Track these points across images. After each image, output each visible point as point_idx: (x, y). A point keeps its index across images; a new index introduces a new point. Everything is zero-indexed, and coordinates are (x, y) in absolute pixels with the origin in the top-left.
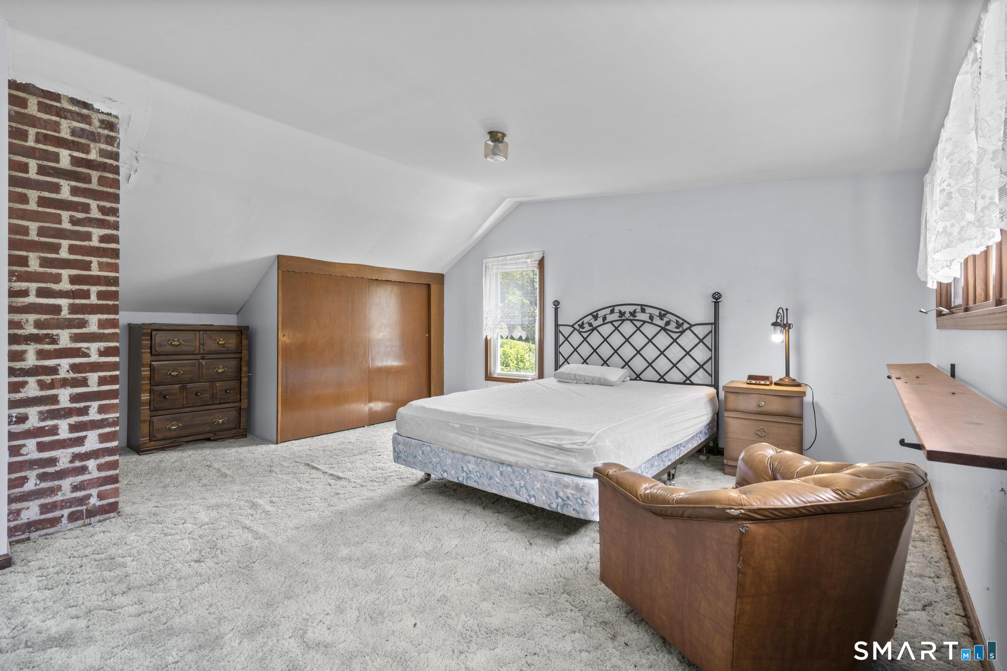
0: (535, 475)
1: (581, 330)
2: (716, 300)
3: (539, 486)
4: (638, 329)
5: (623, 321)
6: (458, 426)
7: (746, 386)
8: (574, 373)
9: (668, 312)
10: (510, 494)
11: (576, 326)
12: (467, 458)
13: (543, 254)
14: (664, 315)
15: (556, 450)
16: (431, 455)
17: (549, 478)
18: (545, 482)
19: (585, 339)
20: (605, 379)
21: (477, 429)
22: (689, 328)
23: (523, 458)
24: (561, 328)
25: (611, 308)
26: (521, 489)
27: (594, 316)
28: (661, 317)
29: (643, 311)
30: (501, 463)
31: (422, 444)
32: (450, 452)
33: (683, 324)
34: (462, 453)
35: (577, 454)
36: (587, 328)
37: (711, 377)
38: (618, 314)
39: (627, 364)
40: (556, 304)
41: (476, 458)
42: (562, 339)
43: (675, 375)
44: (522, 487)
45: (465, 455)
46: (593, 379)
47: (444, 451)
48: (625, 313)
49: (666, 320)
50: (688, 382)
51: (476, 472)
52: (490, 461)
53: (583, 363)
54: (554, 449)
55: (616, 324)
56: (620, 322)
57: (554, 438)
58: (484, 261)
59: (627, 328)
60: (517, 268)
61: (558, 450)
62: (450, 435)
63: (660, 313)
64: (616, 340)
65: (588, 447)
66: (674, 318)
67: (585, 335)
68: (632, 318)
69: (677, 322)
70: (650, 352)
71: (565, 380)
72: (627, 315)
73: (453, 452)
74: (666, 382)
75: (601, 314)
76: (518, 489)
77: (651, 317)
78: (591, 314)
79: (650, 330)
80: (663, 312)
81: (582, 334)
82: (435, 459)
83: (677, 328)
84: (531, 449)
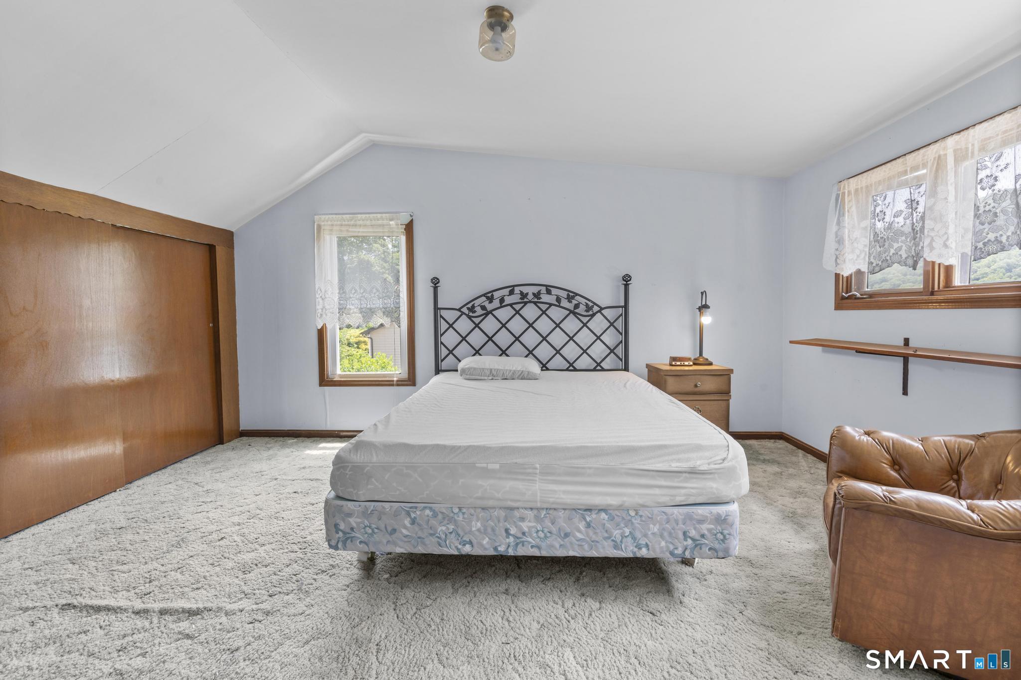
0: (650, 516)
1: (471, 314)
2: (627, 282)
3: (656, 530)
4: (544, 312)
5: (526, 303)
6: (497, 466)
7: (669, 368)
8: (488, 367)
9: (577, 294)
10: (607, 550)
11: (465, 310)
12: (517, 514)
13: (411, 216)
14: (573, 298)
15: (684, 475)
16: (433, 522)
17: (674, 516)
18: (668, 522)
19: (477, 326)
20: (528, 372)
21: (538, 466)
22: (599, 311)
23: (631, 496)
24: (444, 313)
25: (511, 289)
26: (625, 540)
27: (488, 298)
28: (570, 299)
29: (549, 292)
30: (586, 510)
31: (411, 508)
32: (480, 510)
33: (592, 307)
34: (505, 508)
35: (716, 475)
36: (479, 311)
37: (622, 361)
38: (520, 296)
39: (531, 352)
40: (435, 282)
41: (535, 512)
42: (443, 326)
43: (585, 362)
44: (626, 537)
45: (512, 509)
46: (513, 374)
47: (464, 510)
48: (527, 294)
49: (574, 302)
50: (599, 368)
51: (538, 531)
52: (564, 509)
53: (474, 355)
54: (680, 474)
55: (517, 307)
56: (522, 305)
57: (674, 459)
58: (316, 217)
59: (530, 312)
60: (374, 232)
61: (687, 475)
62: (480, 482)
63: (568, 295)
64: (517, 325)
65: (730, 464)
66: (583, 301)
67: (477, 320)
68: (536, 300)
69: (587, 305)
70: (558, 338)
71: (479, 377)
72: (530, 297)
73: (483, 509)
74: (575, 370)
75: (497, 295)
76: (618, 541)
77: (558, 300)
78: (484, 295)
79: (556, 313)
80: (571, 294)
81: (473, 319)
82: (444, 528)
83: (587, 311)
84: (643, 481)
